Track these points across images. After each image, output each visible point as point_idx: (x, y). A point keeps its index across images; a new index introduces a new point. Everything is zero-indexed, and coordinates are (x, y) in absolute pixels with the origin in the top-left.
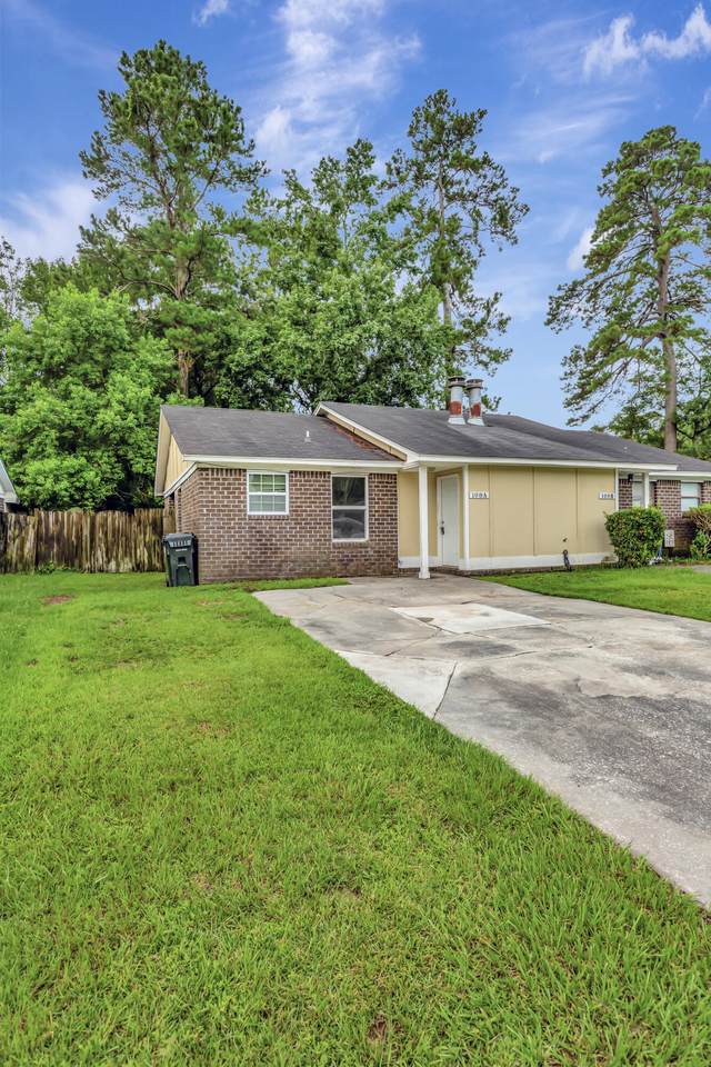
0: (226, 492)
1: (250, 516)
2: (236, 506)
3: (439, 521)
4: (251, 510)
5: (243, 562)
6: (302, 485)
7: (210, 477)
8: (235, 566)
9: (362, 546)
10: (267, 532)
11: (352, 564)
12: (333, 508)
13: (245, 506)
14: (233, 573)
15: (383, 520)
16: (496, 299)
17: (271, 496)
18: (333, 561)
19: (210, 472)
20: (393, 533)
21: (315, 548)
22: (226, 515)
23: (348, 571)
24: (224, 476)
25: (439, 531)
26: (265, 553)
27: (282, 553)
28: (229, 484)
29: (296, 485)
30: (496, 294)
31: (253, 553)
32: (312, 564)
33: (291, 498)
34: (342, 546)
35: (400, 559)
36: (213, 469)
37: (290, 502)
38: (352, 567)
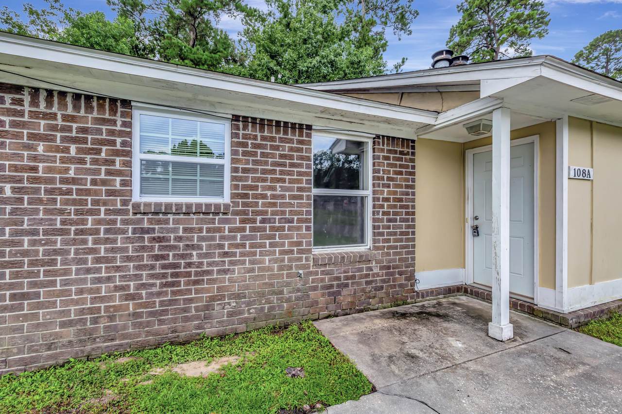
0: (73, 149)
1: (136, 206)
2: (104, 182)
3: (469, 215)
4: (142, 192)
5: (116, 308)
6: (256, 146)
7: (27, 107)
8: (95, 321)
9: (363, 259)
10: (180, 239)
11: (345, 292)
12: (316, 191)
13: (126, 183)
14: (90, 336)
15: (395, 214)
16: (403, 62)
17: (193, 166)
18: (315, 289)
19: (27, 98)
20: (409, 234)
21: (281, 268)
22: (74, 202)
23: (339, 305)
24: (70, 111)
25: (469, 232)
26: (172, 284)
27: (213, 281)
28: (84, 130)
29: (245, 145)
30: (404, 59)
31: (144, 286)
32: (274, 298)
33: (235, 170)
34: (331, 261)
35: (418, 275)
36: (35, 91)
37: (234, 178)
38: (346, 297)
